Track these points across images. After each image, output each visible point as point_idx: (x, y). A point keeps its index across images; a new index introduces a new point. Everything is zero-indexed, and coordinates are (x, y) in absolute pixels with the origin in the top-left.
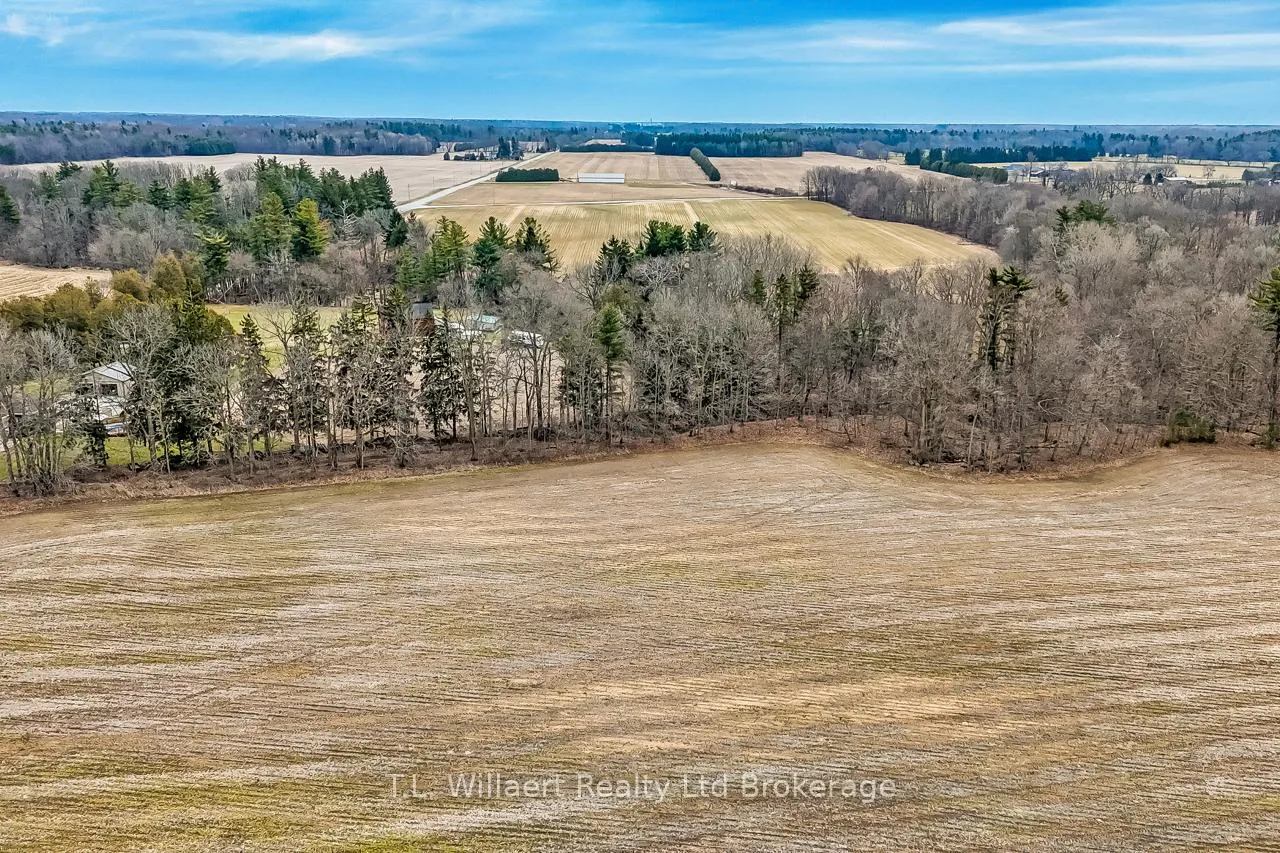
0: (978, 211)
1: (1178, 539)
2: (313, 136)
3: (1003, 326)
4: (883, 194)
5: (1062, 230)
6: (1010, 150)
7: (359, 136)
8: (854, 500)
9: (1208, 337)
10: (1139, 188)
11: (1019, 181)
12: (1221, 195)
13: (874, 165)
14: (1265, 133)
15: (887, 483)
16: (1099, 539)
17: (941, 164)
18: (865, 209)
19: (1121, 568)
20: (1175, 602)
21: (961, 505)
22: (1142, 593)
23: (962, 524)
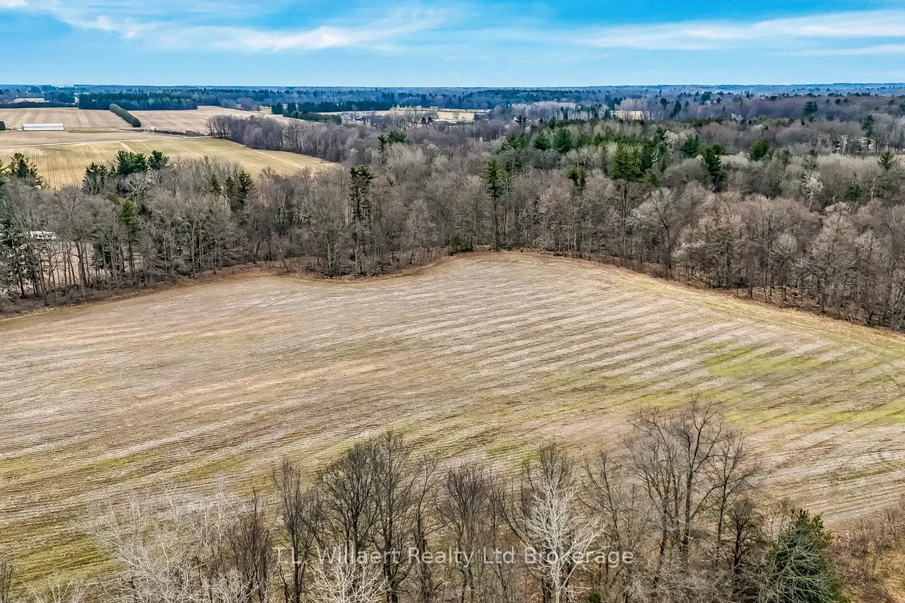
0: (330, 142)
1: (462, 293)
3: (363, 199)
4: (266, 134)
5: (383, 149)
6: (339, 104)
8: (300, 297)
9: (462, 197)
10: (420, 126)
11: (350, 123)
12: (464, 129)
13: (256, 114)
14: (483, 92)
15: (315, 288)
16: (426, 297)
17: (297, 113)
18: (256, 143)
19: (438, 307)
20: (463, 316)
21: (356, 292)
22: (448, 315)
23: (359, 300)
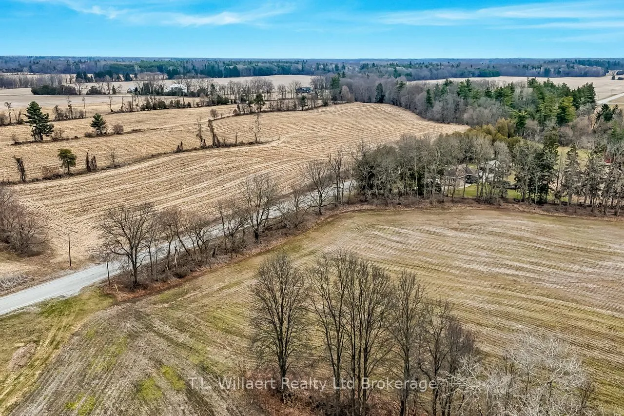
2: (539, 67)
7: (564, 68)
